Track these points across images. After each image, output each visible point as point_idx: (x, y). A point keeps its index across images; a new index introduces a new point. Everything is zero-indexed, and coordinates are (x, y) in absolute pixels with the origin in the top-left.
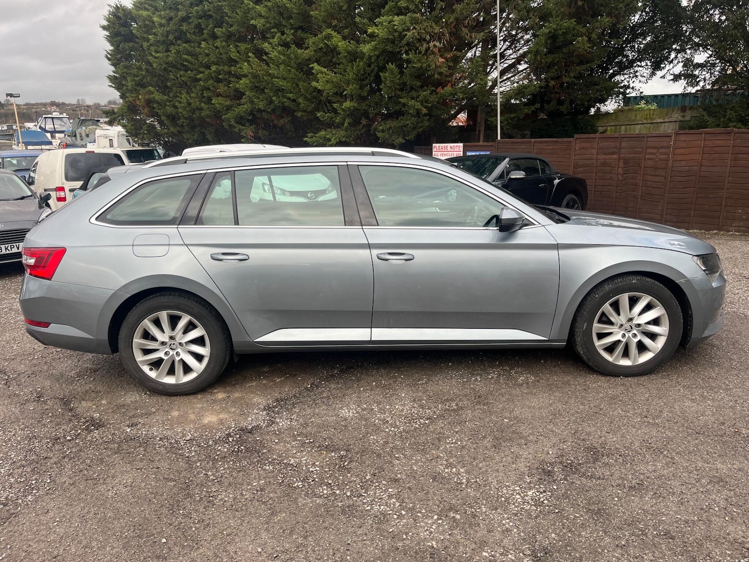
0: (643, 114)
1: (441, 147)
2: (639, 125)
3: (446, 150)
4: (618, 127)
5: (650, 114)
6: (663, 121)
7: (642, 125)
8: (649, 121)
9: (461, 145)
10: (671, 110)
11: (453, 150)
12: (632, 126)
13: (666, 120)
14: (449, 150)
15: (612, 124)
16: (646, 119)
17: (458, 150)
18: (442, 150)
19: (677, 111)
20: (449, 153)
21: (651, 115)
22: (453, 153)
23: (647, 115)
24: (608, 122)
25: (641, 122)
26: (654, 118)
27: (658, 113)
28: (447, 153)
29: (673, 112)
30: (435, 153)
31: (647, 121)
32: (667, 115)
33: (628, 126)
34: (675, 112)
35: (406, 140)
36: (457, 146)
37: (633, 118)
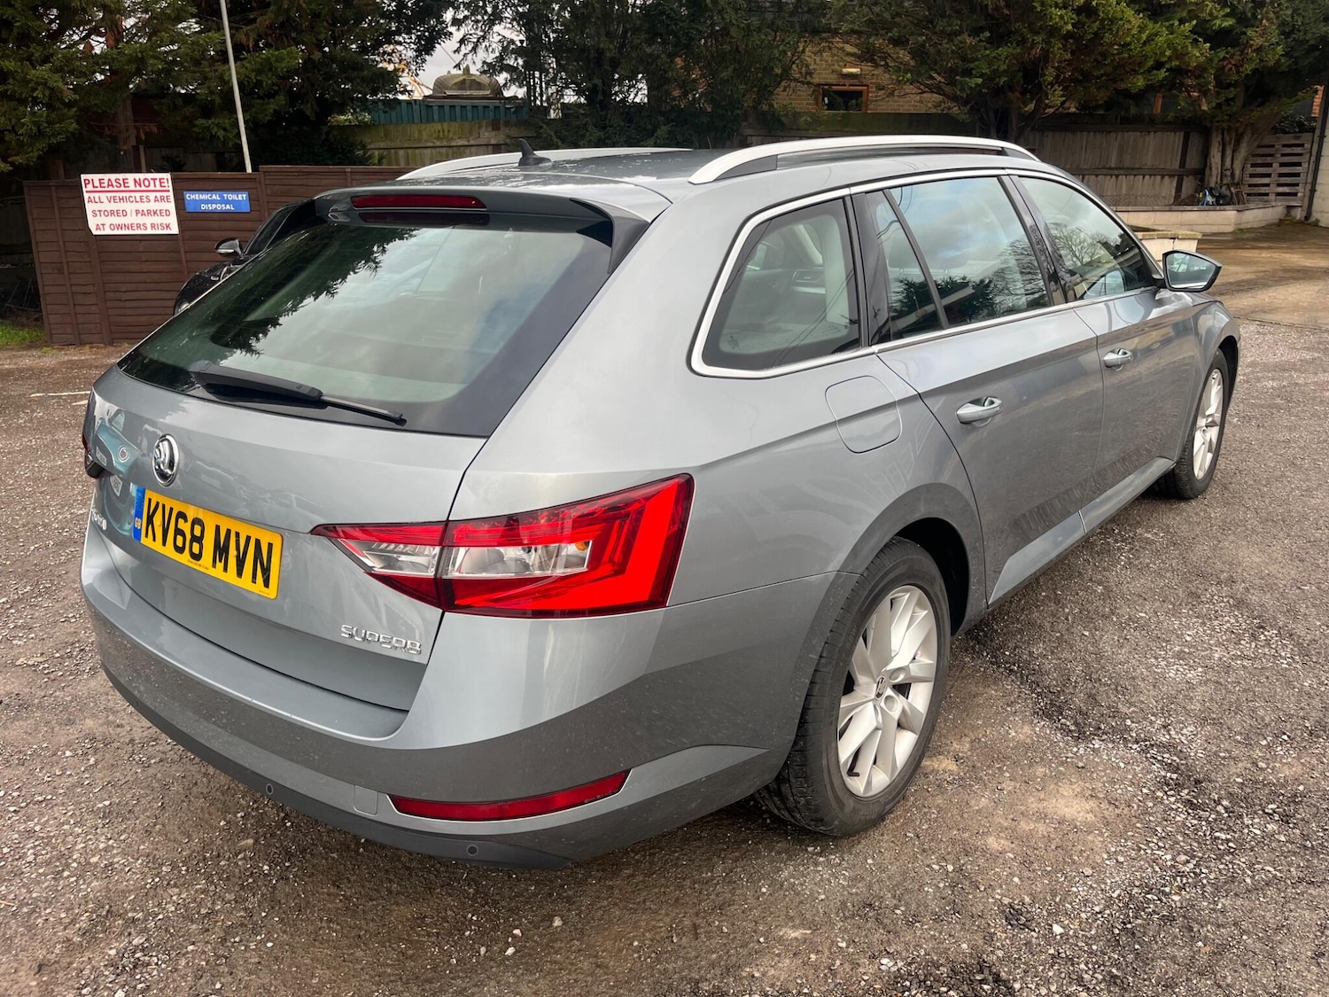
0: (433, 130)
1: (106, 181)
2: (429, 150)
3: (122, 188)
4: (393, 151)
5: (443, 131)
6: (466, 143)
7: (433, 150)
8: (445, 143)
9: (167, 176)
10: (477, 126)
11: (143, 188)
12: (417, 151)
13: (472, 142)
14: (132, 188)
15: (382, 145)
16: (438, 138)
17: (158, 188)
18: (111, 188)
19: (486, 127)
20: (133, 194)
21: (446, 133)
22: (145, 194)
23: (439, 132)
24: (372, 142)
25: (431, 145)
26: (452, 138)
27: (457, 129)
28: (128, 194)
29: (480, 127)
30: (92, 195)
31: (441, 142)
32: (471, 133)
33: (410, 151)
34: (483, 129)
35: (12, 164)
36: (154, 180)
37: (416, 136)
